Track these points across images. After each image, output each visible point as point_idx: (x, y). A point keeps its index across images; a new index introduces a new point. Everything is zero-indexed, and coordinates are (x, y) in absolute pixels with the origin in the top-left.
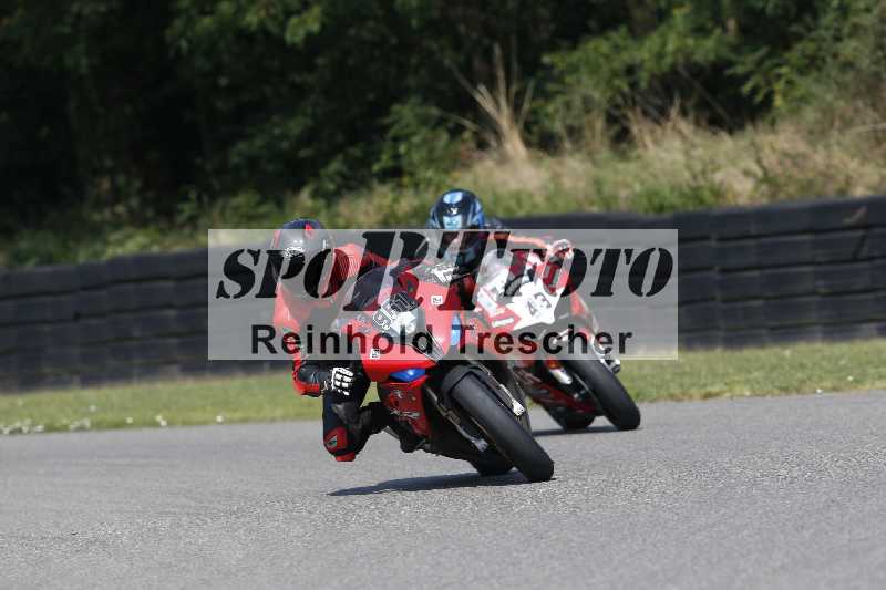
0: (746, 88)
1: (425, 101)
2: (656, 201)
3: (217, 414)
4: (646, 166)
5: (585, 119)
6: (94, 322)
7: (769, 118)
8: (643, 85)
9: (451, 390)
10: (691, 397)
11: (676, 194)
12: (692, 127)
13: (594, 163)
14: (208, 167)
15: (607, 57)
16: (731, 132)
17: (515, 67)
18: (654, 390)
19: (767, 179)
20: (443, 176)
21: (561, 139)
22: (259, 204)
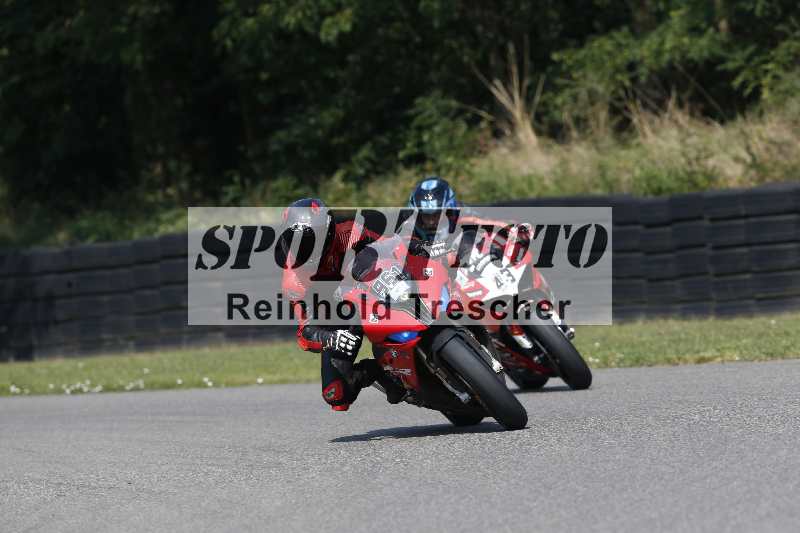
0: (737, 83)
1: (446, 94)
2: (655, 185)
3: (258, 377)
4: (645, 154)
5: (590, 111)
6: (148, 292)
7: (757, 109)
8: (643, 79)
9: (440, 351)
10: (686, 362)
11: (673, 178)
12: (687, 118)
13: (598, 149)
14: (250, 153)
15: (609, 54)
16: (722, 122)
17: (528, 63)
18: (652, 355)
19: (755, 164)
20: (462, 162)
21: (569, 129)
22: (296, 187)
